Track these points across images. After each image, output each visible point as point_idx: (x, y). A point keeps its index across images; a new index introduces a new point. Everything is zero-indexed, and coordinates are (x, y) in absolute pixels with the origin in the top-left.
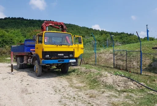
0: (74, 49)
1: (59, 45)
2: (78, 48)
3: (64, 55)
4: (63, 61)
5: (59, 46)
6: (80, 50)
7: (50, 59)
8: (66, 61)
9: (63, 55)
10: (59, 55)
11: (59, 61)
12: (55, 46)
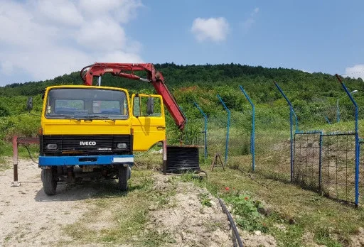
0: (132, 130)
1: (85, 120)
2: (147, 126)
3: (99, 145)
4: (95, 160)
5: (82, 121)
6: (153, 131)
7: (60, 154)
8: (102, 160)
9: (94, 143)
10: (82, 143)
11: (81, 160)
12: (73, 122)
